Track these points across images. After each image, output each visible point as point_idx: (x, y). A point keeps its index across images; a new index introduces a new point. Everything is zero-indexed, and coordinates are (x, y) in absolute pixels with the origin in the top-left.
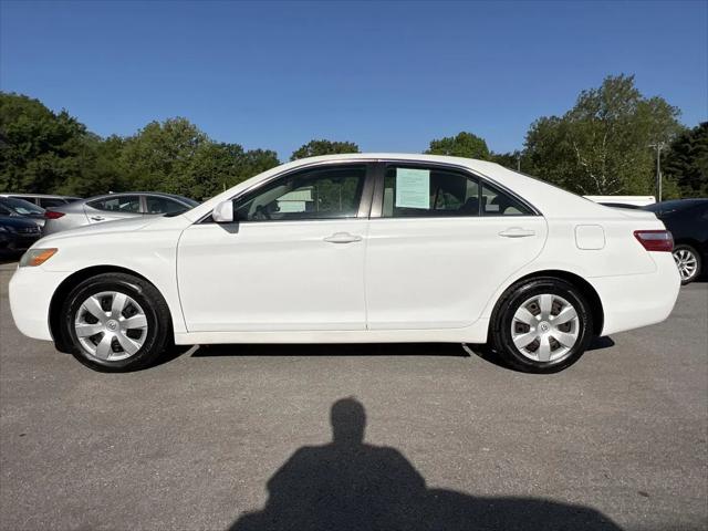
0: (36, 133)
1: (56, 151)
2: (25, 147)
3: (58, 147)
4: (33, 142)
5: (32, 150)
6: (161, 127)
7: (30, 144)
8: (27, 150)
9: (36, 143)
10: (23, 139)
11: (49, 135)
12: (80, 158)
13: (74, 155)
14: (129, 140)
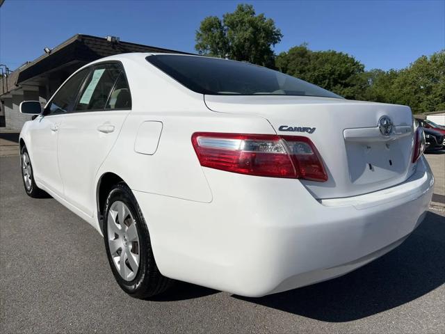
0: (332, 73)
1: (342, 84)
2: (324, 84)
3: (344, 81)
4: (330, 79)
5: (329, 84)
6: (429, 59)
7: (327, 80)
8: (326, 85)
9: (332, 80)
10: (324, 78)
11: (339, 74)
12: (355, 88)
13: (353, 85)
14: (401, 72)
